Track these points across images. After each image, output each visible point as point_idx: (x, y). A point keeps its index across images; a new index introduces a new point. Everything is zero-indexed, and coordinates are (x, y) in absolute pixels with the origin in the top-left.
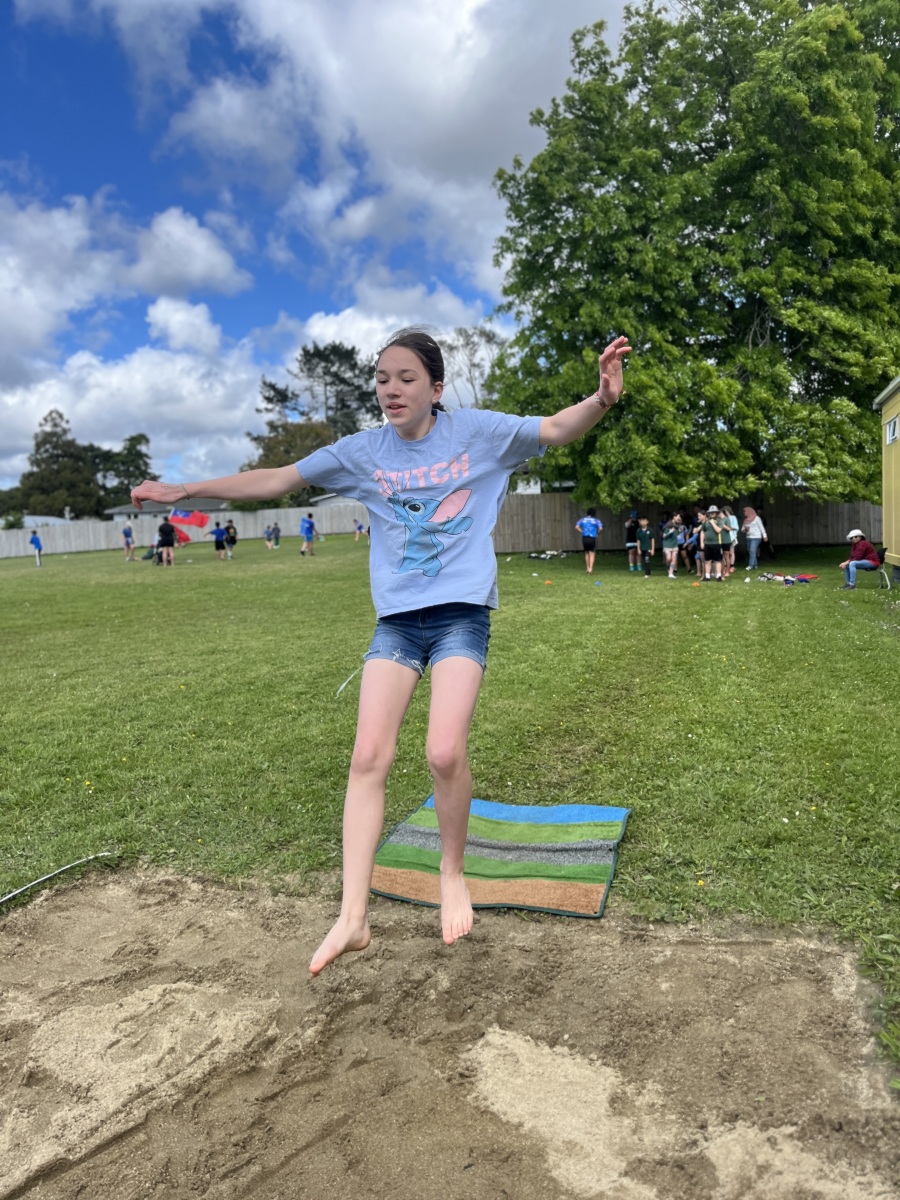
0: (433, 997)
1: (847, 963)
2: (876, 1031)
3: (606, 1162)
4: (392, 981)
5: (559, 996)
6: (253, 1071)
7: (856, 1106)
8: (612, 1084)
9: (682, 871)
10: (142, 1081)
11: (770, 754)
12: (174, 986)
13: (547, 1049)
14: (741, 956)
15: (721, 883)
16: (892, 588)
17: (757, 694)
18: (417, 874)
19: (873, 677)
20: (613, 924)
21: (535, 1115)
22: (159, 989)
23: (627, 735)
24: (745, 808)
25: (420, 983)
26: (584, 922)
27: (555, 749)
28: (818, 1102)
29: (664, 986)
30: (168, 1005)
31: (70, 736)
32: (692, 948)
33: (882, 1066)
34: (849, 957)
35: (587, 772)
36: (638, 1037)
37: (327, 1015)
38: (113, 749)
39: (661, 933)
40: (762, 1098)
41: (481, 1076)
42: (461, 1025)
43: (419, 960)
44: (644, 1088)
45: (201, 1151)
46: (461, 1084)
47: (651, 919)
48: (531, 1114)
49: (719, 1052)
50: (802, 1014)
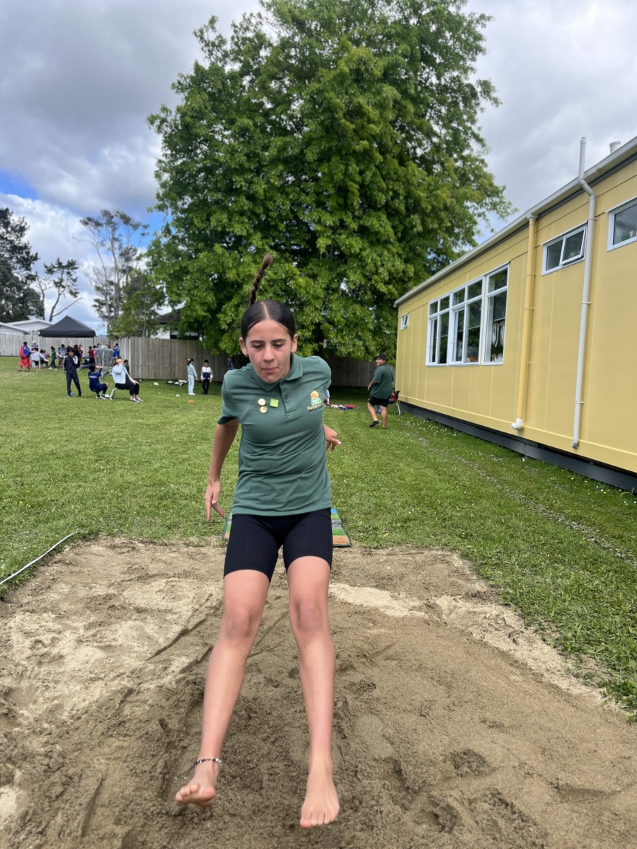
1: (455, 557)
3: (401, 609)
8: (388, 593)
9: (375, 531)
10: (191, 607)
11: (387, 489)
14: (414, 558)
15: (393, 535)
16: (402, 414)
20: (356, 549)
22: (162, 581)
24: (388, 509)
29: (389, 568)
32: (393, 556)
36: (388, 582)
39: (378, 552)
47: (372, 547)
49: (421, 583)
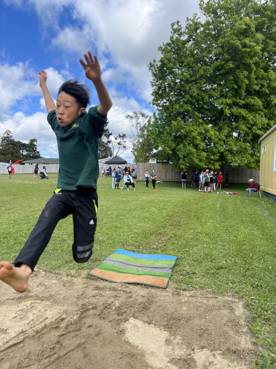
0: (114, 309)
1: (240, 305)
2: (247, 325)
3: (163, 358)
4: (102, 303)
5: (152, 310)
6: (57, 327)
7: (240, 346)
8: (167, 336)
9: (192, 275)
10: (23, 328)
11: (221, 243)
12: (35, 301)
13: (147, 325)
14: (208, 301)
15: (204, 280)
16: (262, 197)
17: (218, 226)
18: (111, 272)
19: (254, 223)
20: (170, 290)
21: (142, 344)
22: (30, 302)
23: (178, 235)
24: (212, 258)
25: (110, 304)
26: (161, 289)
27: (156, 238)
28: (229, 345)
29: (184, 309)
30: (33, 307)
31: (7, 227)
32: (193, 298)
33: (249, 335)
34: (241, 303)
35: (165, 245)
36: (175, 323)
37: (81, 312)
38: (20, 231)
39: (184, 293)
40: (212, 343)
41: (127, 332)
42: (122, 317)
43: (110, 297)
44: (176, 338)
45: (40, 350)
46: (121, 334)
47: (182, 289)
48: (141, 343)
49: (200, 328)
50: (226, 319)
